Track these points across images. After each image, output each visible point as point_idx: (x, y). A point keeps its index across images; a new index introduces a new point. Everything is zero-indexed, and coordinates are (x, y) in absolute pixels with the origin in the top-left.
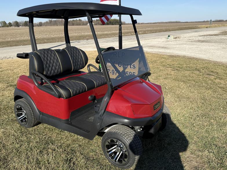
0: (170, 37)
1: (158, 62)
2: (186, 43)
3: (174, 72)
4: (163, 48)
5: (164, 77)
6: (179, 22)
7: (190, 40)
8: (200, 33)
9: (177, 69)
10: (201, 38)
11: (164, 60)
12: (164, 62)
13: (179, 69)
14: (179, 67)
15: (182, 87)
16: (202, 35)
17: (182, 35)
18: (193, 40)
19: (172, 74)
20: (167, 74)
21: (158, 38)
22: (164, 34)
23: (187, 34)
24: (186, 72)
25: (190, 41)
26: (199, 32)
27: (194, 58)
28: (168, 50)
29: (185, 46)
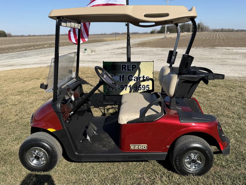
0: (87, 50)
17: (96, 49)
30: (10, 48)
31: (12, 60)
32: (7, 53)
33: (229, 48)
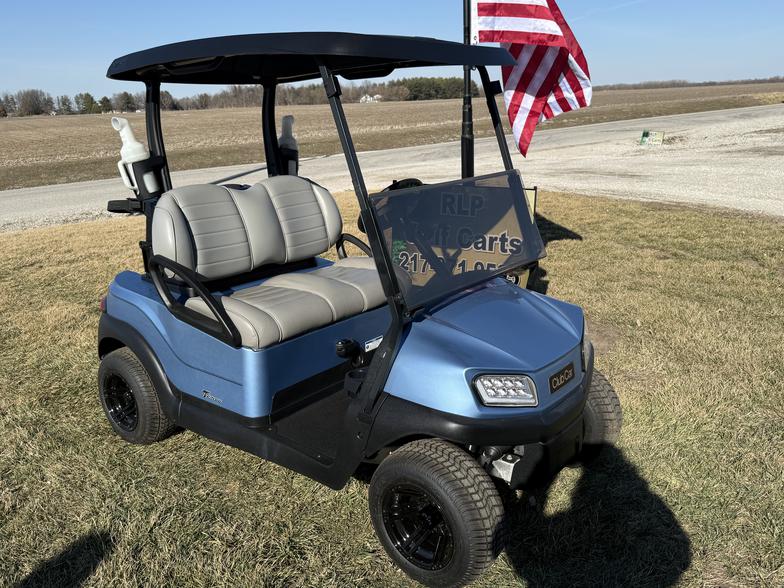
0: (650, 137)
1: (606, 227)
2: (708, 157)
3: (666, 266)
4: (623, 175)
5: (627, 283)
6: (683, 85)
7: (725, 149)
8: (760, 120)
9: (675, 255)
10: (763, 141)
11: (628, 220)
12: (628, 227)
13: (682, 252)
14: (682, 246)
15: (692, 320)
16: (768, 127)
17: (693, 131)
18: (734, 148)
19: (655, 273)
20: (640, 272)
21: (608, 141)
22: (628, 128)
23: (713, 127)
24: (710, 263)
25: (722, 153)
26: (756, 116)
27: (736, 214)
28: (645, 184)
29: (704, 168)
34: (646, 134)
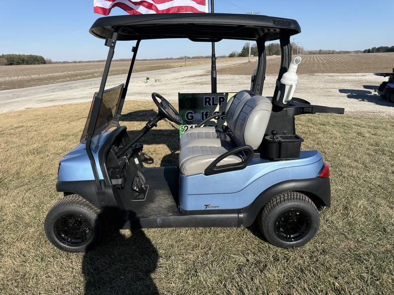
0: (150, 80)
8: (181, 73)
17: (161, 77)
30: (50, 78)
31: (53, 94)
32: (47, 84)
33: (332, 74)
34: (148, 79)
